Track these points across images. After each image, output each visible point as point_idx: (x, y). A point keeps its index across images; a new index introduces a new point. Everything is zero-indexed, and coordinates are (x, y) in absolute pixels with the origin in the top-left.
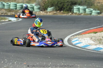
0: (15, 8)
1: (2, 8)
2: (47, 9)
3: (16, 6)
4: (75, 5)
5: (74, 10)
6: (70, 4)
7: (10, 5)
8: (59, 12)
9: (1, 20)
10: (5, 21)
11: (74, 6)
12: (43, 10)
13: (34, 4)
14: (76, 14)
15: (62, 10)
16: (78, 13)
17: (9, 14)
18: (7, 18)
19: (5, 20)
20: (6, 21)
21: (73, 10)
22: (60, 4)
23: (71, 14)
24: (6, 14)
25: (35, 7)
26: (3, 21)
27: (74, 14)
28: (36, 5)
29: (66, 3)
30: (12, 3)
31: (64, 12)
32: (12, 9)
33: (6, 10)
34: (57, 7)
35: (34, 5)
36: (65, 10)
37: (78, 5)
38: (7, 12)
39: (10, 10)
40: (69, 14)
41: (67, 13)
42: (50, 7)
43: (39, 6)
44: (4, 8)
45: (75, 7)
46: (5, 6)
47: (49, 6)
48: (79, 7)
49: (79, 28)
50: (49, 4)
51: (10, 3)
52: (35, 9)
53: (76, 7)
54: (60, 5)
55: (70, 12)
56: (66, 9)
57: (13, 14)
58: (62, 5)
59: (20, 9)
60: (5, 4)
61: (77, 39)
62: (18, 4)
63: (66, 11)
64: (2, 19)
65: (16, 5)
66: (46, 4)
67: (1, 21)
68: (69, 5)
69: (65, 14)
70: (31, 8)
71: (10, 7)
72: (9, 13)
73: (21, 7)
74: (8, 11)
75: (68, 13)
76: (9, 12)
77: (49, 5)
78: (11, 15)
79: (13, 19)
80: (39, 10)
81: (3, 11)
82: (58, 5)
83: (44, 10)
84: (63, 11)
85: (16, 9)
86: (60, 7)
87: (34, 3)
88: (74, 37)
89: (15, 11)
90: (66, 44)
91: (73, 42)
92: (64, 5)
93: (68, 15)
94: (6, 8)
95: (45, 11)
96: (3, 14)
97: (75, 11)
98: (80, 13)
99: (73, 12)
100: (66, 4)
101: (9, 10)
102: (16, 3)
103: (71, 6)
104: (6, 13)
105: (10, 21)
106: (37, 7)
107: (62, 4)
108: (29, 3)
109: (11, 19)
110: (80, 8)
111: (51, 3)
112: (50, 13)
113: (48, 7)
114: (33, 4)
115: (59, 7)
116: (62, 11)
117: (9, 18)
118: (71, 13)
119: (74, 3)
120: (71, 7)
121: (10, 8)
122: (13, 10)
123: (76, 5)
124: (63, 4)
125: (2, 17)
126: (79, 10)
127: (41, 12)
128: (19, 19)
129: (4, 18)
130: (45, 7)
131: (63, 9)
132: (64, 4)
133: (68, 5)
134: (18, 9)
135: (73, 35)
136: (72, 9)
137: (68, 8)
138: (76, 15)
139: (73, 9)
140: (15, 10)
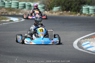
0: (17, 6)
1: (3, 7)
2: (52, 9)
3: (18, 5)
4: (84, 5)
5: (83, 10)
6: (78, 3)
7: (11, 3)
8: (66, 12)
9: (1, 20)
10: (5, 21)
11: (83, 6)
12: (48, 10)
13: (38, 3)
14: (85, 14)
15: (70, 10)
16: (87, 14)
17: (10, 13)
18: (8, 18)
19: (6, 20)
20: (7, 21)
21: (82, 10)
22: (67, 3)
23: (79, 15)
24: (6, 14)
25: (39, 6)
26: (4, 21)
27: (82, 14)
28: (40, 4)
29: (74, 2)
30: (13, 1)
31: (72, 12)
32: (13, 8)
33: (6, 9)
34: (64, 7)
36: (72, 10)
37: (87, 5)
38: (8, 11)
39: (11, 9)
40: (78, 15)
41: (75, 14)
42: (56, 7)
43: (44, 5)
44: (5, 6)
45: (84, 7)
46: (6, 5)
47: (55, 6)
48: (89, 7)
50: (55, 3)
51: (11, 2)
53: (85, 7)
54: (67, 5)
56: (74, 9)
57: (14, 14)
58: (69, 5)
59: (22, 9)
60: (6, 2)
61: (88, 42)
62: (20, 3)
63: (74, 11)
64: (3, 19)
65: (18, 3)
66: (52, 3)
67: (2, 21)
68: (78, 5)
69: (73, 14)
71: (11, 5)
72: (10, 12)
73: (23, 6)
74: (9, 10)
75: (77, 13)
76: (10, 11)
77: (55, 5)
78: (12, 14)
79: (15, 20)
80: (43, 10)
81: (3, 10)
82: (65, 5)
84: (71, 11)
85: (18, 8)
86: (67, 7)
87: (38, 2)
88: (85, 40)
89: (16, 10)
90: (75, 48)
91: (83, 45)
93: (76, 16)
94: (6, 6)
95: (50, 11)
96: (3, 14)
97: (84, 12)
98: (90, 14)
99: (82, 13)
100: (74, 3)
101: (10, 9)
103: (79, 6)
104: (6, 13)
105: (11, 21)
106: (41, 7)
107: (70, 3)
108: (32, 1)
109: (12, 19)
110: (90, 9)
111: (57, 2)
112: (55, 13)
113: (54, 6)
115: (66, 6)
116: (69, 12)
117: (10, 18)
118: (79, 14)
119: (83, 2)
120: (80, 7)
122: (14, 9)
123: (86, 5)
124: (71, 4)
125: (3, 17)
126: (89, 11)
127: (46, 12)
128: (21, 20)
129: (4, 18)
130: (51, 7)
131: (70, 9)
132: (72, 3)
133: (76, 5)
134: (20, 8)
135: (83, 38)
136: (80, 9)
137: (76, 8)
138: (85, 16)
139: (81, 10)
140: (16, 9)
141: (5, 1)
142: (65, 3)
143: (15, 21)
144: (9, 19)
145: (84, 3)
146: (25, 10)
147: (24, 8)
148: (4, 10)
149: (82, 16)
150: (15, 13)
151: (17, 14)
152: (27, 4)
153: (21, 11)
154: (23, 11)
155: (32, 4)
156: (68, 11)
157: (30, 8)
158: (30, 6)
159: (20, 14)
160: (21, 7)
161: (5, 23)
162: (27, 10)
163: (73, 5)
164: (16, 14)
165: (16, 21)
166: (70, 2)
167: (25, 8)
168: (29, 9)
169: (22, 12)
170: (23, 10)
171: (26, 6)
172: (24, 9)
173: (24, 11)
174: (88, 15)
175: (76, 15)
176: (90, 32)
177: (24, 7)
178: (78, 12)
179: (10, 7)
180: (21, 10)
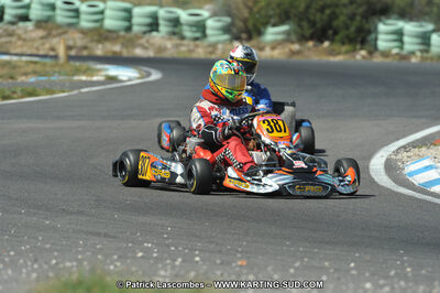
0: (126, 24)
1: (70, 25)
2: (260, 33)
3: (129, 19)
4: (383, 18)
5: (381, 37)
6: (361, 10)
7: (102, 13)
8: (314, 46)
9: (73, 75)
10: (89, 79)
11: (380, 20)
12: (244, 36)
13: (207, 10)
14: (386, 54)
15: (327, 39)
16: (395, 51)
17: (99, 51)
18: (99, 66)
19: (92, 76)
20: (95, 78)
21: (376, 39)
22: (317, 10)
23: (364, 57)
24: (85, 53)
25: (210, 23)
26: (84, 78)
27: (377, 54)
28: (214, 15)
29: (345, 6)
30: (110, 3)
31: (336, 47)
32: (110, 31)
33: (84, 32)
34: (305, 24)
35: (205, 13)
36: (338, 38)
37: (395, 16)
38: (92, 41)
39: (102, 35)
40: (358, 57)
41: (347, 52)
42: (274, 25)
43: (228, 20)
44: (78, 23)
45: (381, 27)
46: (83, 17)
47: (273, 21)
48: (401, 24)
49: (421, 117)
50: (271, 12)
51: (101, 5)
52: (209, 32)
53: (385, 24)
54: (318, 17)
55: (362, 49)
56: (343, 33)
57: (115, 53)
58: (325, 17)
59: (145, 33)
60: (84, 8)
62: (137, 11)
63: (343, 43)
64: (77, 71)
65: (129, 11)
66: (259, 12)
67: (76, 78)
68: (358, 18)
70: (194, 29)
71: (102, 20)
72: (100, 46)
73: (148, 21)
74: (96, 38)
75: (355, 50)
76: (99, 41)
77: (270, 17)
78: (110, 55)
79: (126, 74)
80: (226, 37)
81: (74, 39)
82: (312, 17)
83: (250, 38)
84: (332, 41)
85: (129, 29)
86: (318, 26)
87: (208, 7)
89: (124, 37)
91: (410, 175)
92: (334, 16)
93: (352, 60)
94: (85, 23)
95: (254, 42)
96: (73, 53)
97: (382, 44)
98: (405, 52)
99: (376, 48)
100: (345, 11)
101: (100, 35)
102: (127, 5)
103: (364, 21)
104: (85, 48)
105: (113, 79)
106: (219, 24)
107: (328, 12)
108: (183, 5)
109: (113, 71)
110: (405, 32)
111: (279, 5)
112: (273, 48)
113: (266, 24)
114: (200, 8)
115: (313, 24)
116: (326, 44)
117: (107, 70)
118: (363, 53)
120: (367, 26)
121: (102, 26)
122: (114, 35)
123: (389, 18)
124: (333, 13)
125: (78, 64)
126: (401, 41)
128: (149, 74)
129: (83, 68)
130: (255, 26)
131: (330, 32)
132: (337, 11)
133: (352, 17)
134: (136, 29)
135: (404, 147)
136: (369, 32)
137: (353, 29)
139: (373, 36)
140: (122, 33)
141: (78, 4)
142: (312, 11)
143: (125, 78)
144: (104, 73)
145: (384, 12)
146: (157, 38)
147: (151, 31)
148: (76, 39)
149: (378, 59)
150: (117, 48)
151: (125, 53)
152: (162, 13)
153: (143, 41)
154: (148, 42)
155: (183, 15)
156: (322, 42)
157: (176, 30)
158: (176, 22)
159: (139, 52)
160: (140, 25)
161: (87, 87)
162: (163, 37)
163: (342, 18)
164: (121, 53)
165: (130, 80)
166: (329, 6)
167: (157, 30)
168: (174, 34)
169: (146, 45)
170: (147, 36)
171: (161, 22)
172: (154, 34)
173: (152, 41)
174: (397, 57)
175: (354, 57)
176: (424, 120)
177: (154, 25)
178: (358, 46)
179: (97, 25)
180: (141, 38)
